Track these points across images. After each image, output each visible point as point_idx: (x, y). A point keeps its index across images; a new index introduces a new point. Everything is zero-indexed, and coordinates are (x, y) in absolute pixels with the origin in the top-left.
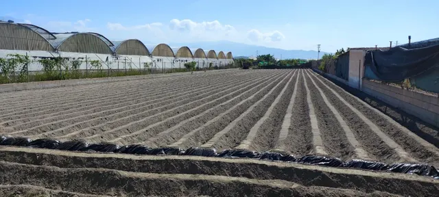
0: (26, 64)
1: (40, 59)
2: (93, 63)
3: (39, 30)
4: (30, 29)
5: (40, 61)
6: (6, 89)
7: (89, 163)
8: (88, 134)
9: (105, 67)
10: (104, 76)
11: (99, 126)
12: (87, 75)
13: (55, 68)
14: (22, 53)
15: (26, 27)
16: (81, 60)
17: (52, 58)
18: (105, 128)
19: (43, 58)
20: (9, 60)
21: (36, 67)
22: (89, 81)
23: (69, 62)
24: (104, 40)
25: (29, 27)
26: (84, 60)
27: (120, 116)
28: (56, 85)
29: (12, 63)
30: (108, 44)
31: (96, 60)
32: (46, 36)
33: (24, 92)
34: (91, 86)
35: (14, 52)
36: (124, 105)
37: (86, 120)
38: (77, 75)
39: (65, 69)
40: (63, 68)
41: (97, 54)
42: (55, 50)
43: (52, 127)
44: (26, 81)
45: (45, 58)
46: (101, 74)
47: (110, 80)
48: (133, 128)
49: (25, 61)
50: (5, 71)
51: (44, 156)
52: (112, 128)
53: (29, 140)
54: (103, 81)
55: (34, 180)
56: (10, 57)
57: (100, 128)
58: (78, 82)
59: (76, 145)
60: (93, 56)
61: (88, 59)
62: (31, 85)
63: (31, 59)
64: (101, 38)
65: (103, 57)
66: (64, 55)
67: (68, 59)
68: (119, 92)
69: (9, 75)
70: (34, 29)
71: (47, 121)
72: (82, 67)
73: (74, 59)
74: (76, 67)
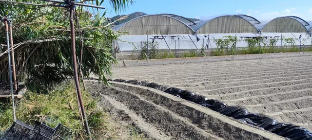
0: (235, 42)
1: (245, 39)
2: (287, 40)
3: (248, 18)
4: (241, 18)
5: (246, 40)
6: (221, 59)
7: (237, 134)
8: (256, 102)
9: (298, 43)
10: (296, 51)
11: (269, 95)
12: (282, 50)
13: (256, 45)
14: (233, 35)
15: (239, 17)
16: (277, 38)
17: (254, 38)
18: (274, 99)
19: (247, 37)
20: (225, 40)
21: (242, 44)
22: (282, 54)
23: (267, 40)
24: (300, 21)
25: (241, 16)
26: (280, 38)
27: (295, 88)
28: (255, 57)
29: (227, 42)
30: (304, 24)
31: (290, 37)
32: (253, 22)
33: (232, 61)
34: (283, 59)
35: (228, 35)
36: (305, 78)
37: (262, 87)
38: (272, 50)
39: (263, 45)
40: (262, 45)
41: (293, 33)
42: (258, 32)
43: (231, 90)
44: (234, 54)
45: (249, 38)
46: (294, 49)
47: (302, 54)
48: (302, 103)
49: (235, 40)
50: (222, 47)
51: (205, 116)
52: (281, 99)
53: (206, 99)
54: (295, 55)
55: (184, 136)
56: (226, 38)
57: (268, 98)
58: (272, 55)
59: (237, 111)
60: (288, 35)
61: (283, 38)
62: (237, 57)
63: (238, 38)
64: (298, 19)
65: (297, 35)
66: (263, 35)
67: (266, 37)
68: (306, 65)
69: (225, 50)
70: (245, 18)
71: (230, 85)
72: (278, 44)
73: (271, 37)
74: (273, 44)
